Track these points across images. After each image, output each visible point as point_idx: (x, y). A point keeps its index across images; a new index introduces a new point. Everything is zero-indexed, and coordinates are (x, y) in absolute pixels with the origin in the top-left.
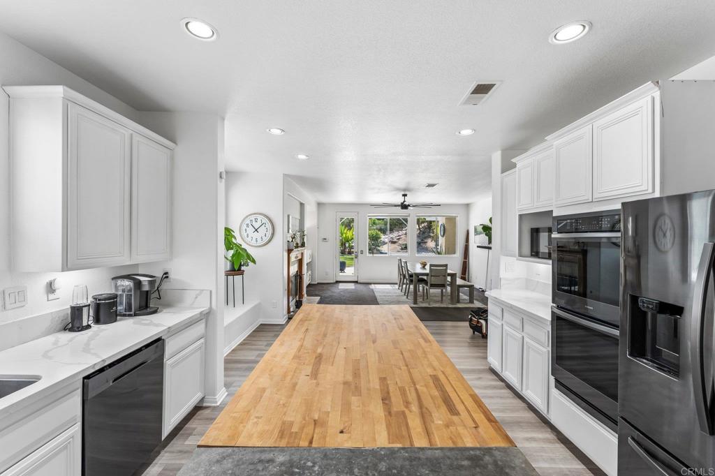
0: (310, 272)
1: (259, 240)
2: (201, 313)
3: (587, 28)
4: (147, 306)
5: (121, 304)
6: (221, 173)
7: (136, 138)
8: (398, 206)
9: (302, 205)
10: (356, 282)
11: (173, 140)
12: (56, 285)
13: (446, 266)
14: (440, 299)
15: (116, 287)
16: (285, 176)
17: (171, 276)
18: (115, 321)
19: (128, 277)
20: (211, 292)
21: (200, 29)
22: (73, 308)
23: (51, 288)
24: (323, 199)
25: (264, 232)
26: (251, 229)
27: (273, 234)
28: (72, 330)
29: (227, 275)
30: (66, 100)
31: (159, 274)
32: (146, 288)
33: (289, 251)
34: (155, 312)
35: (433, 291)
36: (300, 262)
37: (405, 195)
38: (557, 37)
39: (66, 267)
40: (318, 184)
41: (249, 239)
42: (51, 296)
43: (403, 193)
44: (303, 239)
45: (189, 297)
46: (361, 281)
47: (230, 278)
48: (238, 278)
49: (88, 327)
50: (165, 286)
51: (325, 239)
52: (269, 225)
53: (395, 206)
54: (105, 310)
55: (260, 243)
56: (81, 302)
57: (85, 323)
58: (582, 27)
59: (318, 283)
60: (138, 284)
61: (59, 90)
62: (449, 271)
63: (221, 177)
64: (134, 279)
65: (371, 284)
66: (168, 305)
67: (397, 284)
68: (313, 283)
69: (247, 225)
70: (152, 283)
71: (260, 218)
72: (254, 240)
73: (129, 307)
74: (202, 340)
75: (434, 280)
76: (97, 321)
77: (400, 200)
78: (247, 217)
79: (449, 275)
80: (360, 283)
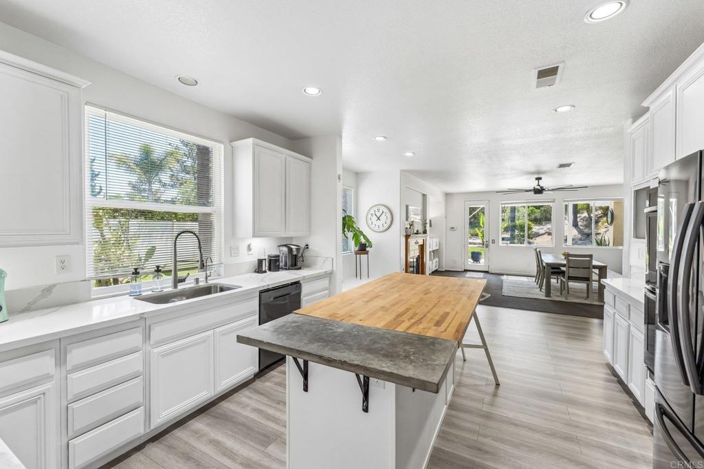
0: (437, 259)
1: (381, 226)
2: (325, 272)
3: (624, 4)
4: (295, 265)
5: (282, 262)
6: (339, 176)
7: (288, 159)
8: (530, 191)
9: (424, 196)
10: (487, 272)
11: (311, 157)
12: (251, 247)
13: (591, 256)
14: (586, 295)
15: (280, 251)
16: (402, 171)
17: (310, 247)
18: (278, 271)
19: (286, 246)
20: (333, 259)
21: (312, 91)
22: (259, 260)
23: (249, 248)
24: (450, 189)
25: (385, 219)
26: (375, 218)
27: (392, 222)
28: (258, 272)
29: (356, 254)
30: (255, 145)
31: (303, 246)
32: (295, 253)
33: (407, 237)
34: (300, 269)
35: (572, 284)
36: (422, 248)
37: (539, 179)
38: (593, 16)
39: (254, 236)
40: (441, 175)
41: (373, 226)
42: (250, 253)
43: (537, 176)
44: (425, 227)
45: (320, 261)
46: (493, 271)
47: (358, 256)
48: (364, 257)
49: (265, 272)
50: (306, 254)
51: (453, 228)
52: (389, 215)
53: (527, 191)
54: (274, 264)
55: (382, 229)
56: (262, 257)
57: (264, 270)
58: (619, 4)
59: (446, 271)
60: (290, 250)
61: (250, 141)
62: (595, 263)
63: (339, 178)
64: (289, 247)
65: (503, 275)
66: (308, 266)
67: (534, 277)
68: (441, 270)
69: (372, 216)
70: (298, 250)
71: (382, 208)
72: (377, 227)
73: (286, 265)
74: (327, 292)
75: (573, 273)
76: (270, 269)
77: (533, 184)
78: (372, 208)
79: (595, 267)
80: (493, 274)
